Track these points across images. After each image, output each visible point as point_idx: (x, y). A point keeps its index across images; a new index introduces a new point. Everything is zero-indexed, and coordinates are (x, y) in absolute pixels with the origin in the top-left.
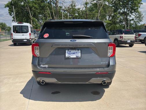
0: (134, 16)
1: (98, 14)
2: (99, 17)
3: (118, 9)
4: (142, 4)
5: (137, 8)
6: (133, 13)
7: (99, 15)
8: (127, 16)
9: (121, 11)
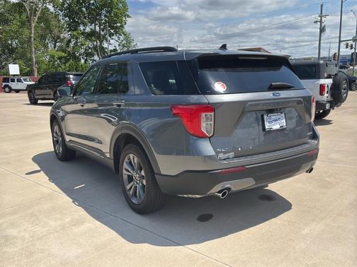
0: (118, 43)
1: (31, 33)
2: (34, 39)
3: (78, 24)
4: (128, 16)
5: (122, 26)
6: (113, 35)
7: (32, 35)
8: (101, 42)
9: (88, 30)
